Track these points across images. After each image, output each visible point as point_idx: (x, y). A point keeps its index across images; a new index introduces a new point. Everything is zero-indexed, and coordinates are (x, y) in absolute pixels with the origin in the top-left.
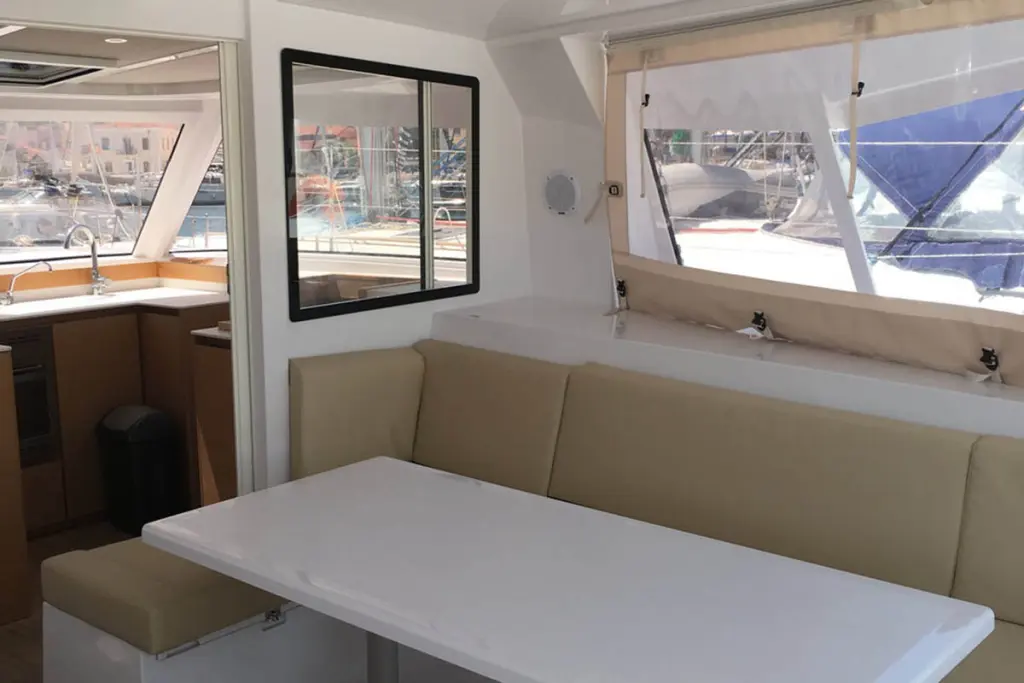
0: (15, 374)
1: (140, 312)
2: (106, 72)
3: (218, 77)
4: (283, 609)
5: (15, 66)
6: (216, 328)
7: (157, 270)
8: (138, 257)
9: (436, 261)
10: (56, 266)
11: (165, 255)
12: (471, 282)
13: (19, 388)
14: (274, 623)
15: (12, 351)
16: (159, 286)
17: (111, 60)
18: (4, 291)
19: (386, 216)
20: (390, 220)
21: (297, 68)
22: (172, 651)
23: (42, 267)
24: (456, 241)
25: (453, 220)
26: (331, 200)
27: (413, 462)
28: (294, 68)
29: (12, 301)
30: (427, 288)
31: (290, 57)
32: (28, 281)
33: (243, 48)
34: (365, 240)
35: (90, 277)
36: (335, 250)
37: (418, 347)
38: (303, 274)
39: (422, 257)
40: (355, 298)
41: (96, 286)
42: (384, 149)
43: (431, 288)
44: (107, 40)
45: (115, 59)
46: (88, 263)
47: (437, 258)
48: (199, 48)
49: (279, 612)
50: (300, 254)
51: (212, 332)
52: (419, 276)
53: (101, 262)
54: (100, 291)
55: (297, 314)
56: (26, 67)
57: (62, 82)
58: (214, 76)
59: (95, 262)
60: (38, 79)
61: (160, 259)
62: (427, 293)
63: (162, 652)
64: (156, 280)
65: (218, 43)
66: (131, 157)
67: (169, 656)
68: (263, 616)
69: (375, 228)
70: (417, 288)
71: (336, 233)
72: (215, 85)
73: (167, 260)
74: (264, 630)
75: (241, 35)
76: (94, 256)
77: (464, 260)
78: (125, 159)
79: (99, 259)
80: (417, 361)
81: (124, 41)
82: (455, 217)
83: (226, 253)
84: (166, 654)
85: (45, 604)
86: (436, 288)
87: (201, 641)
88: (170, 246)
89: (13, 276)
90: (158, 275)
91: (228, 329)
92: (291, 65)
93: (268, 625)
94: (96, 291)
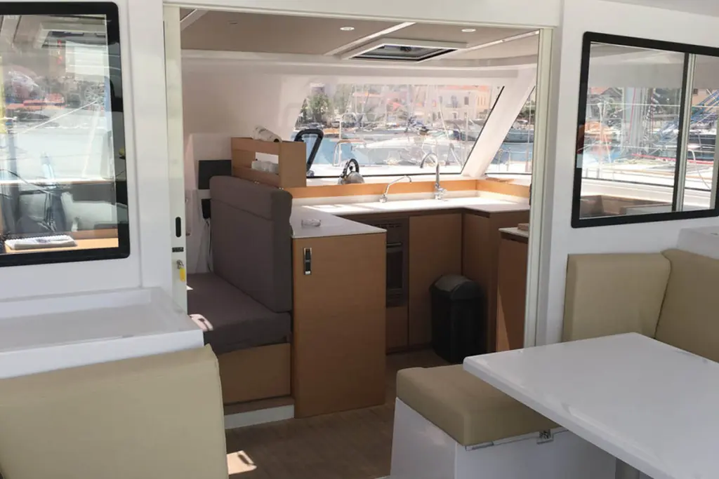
0: (387, 247)
1: (464, 213)
2: (459, 51)
3: (537, 53)
4: (553, 431)
5: (403, 48)
6: (516, 228)
7: (476, 185)
8: (464, 176)
9: (686, 190)
10: (414, 179)
11: (482, 175)
12: (713, 208)
13: (389, 256)
14: (544, 440)
15: (387, 233)
16: (476, 196)
17: (463, 44)
18: (382, 193)
19: (640, 154)
20: (642, 158)
21: (593, 45)
22: (475, 446)
23: (406, 179)
24: (698, 175)
25: (697, 159)
26: (601, 142)
27: (654, 338)
28: (592, 45)
29: (386, 200)
30: (677, 210)
31: (589, 38)
32: (397, 188)
33: (557, 33)
34: (622, 172)
35: (434, 187)
36: (600, 177)
37: (666, 254)
38: (583, 193)
39: (675, 187)
40: (617, 213)
41: (436, 193)
42: (643, 104)
43: (680, 211)
44: (463, 31)
45: (466, 43)
46: (433, 178)
47: (686, 188)
48: (523, 34)
49: (549, 433)
50: (583, 180)
51: (513, 230)
52: (671, 201)
53: (442, 178)
54: (439, 197)
55: (577, 222)
56: (409, 49)
57: (429, 59)
58: (533, 51)
59: (438, 178)
60: (415, 57)
61: (478, 178)
62: (676, 214)
63: (470, 445)
64: (473, 192)
65: (539, 29)
66: (457, 109)
67: (473, 449)
68: (538, 434)
69: (630, 163)
70: (669, 210)
71: (602, 166)
72: (534, 58)
73: (483, 178)
74: (538, 443)
75: (556, 23)
76: (437, 173)
77: (709, 191)
78: (451, 111)
79: (440, 176)
80: (665, 265)
81: (474, 30)
82: (699, 158)
83: (530, 176)
84: (472, 447)
85: (397, 398)
86: (684, 210)
87: (495, 442)
88: (486, 169)
89: (388, 184)
90: (476, 189)
91: (527, 229)
92: (590, 43)
93: (540, 441)
94: (437, 197)
